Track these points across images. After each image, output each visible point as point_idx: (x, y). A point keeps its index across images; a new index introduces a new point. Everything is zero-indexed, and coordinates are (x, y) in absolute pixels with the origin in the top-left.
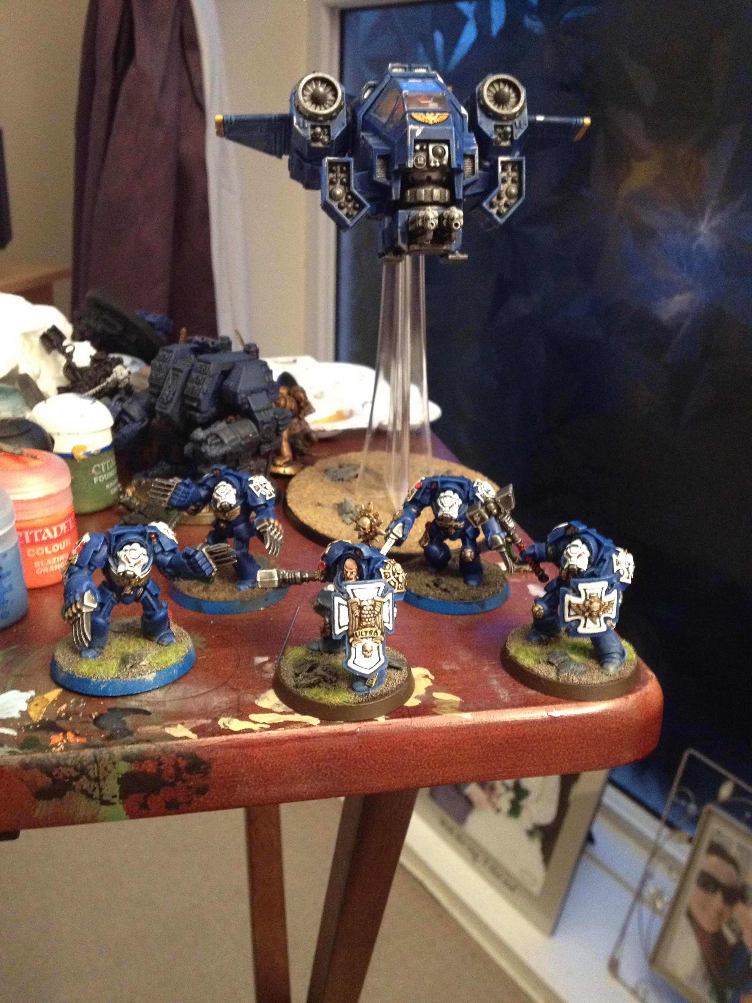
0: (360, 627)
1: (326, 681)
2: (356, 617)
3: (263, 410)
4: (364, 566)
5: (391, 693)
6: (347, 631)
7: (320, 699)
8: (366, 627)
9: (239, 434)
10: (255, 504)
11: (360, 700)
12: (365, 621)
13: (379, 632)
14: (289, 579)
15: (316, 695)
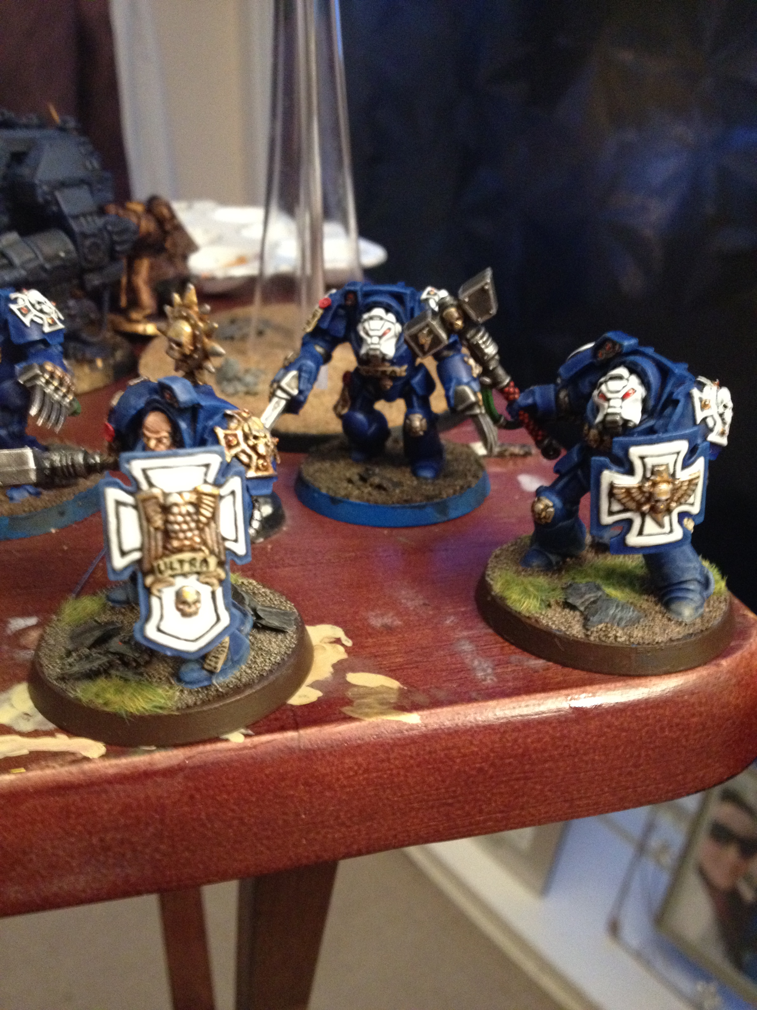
0: (168, 551)
1: (126, 664)
2: (157, 529)
3: (84, 215)
4: (183, 425)
5: (260, 681)
6: (139, 562)
7: (106, 704)
8: (180, 550)
9: (41, 251)
10: (22, 341)
11: (190, 702)
12: (178, 539)
13: (213, 561)
14: (62, 466)
15: (97, 695)
